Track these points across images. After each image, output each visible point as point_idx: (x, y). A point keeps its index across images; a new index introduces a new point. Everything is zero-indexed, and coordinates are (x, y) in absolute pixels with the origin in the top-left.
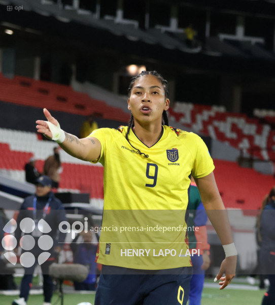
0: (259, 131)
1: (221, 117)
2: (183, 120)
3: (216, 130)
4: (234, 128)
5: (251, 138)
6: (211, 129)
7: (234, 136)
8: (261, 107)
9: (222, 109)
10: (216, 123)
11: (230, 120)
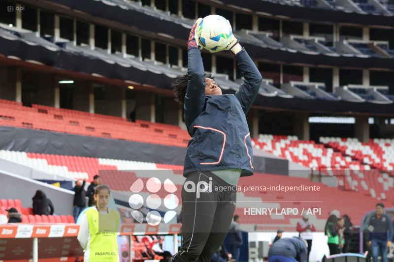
0: (324, 154)
1: (294, 144)
2: (265, 148)
3: (291, 154)
4: (305, 152)
5: (318, 159)
6: (287, 153)
7: (306, 158)
8: (325, 136)
9: (295, 138)
10: (291, 149)
11: (302, 146)
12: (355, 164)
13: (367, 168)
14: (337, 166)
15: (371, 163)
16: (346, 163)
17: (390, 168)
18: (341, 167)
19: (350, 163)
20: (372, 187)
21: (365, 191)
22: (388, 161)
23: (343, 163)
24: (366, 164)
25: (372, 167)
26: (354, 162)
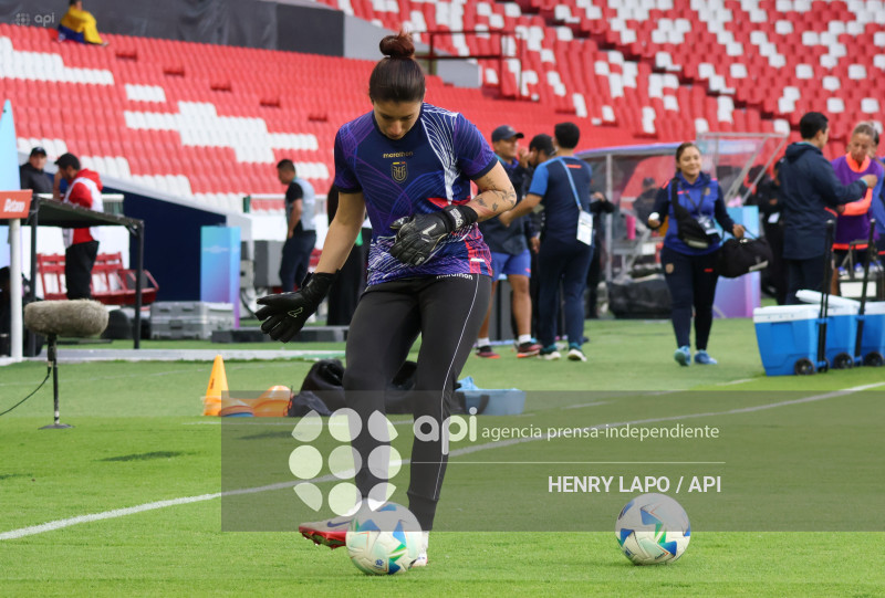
7: (393, 7)
12: (531, 23)
13: (565, 34)
14: (480, 27)
15: (576, 20)
16: (505, 18)
17: (628, 37)
18: (492, 31)
19: (518, 21)
20: (577, 90)
21: (557, 97)
22: (624, 15)
23: (497, 22)
24: (562, 23)
25: (579, 32)
26: (529, 17)
